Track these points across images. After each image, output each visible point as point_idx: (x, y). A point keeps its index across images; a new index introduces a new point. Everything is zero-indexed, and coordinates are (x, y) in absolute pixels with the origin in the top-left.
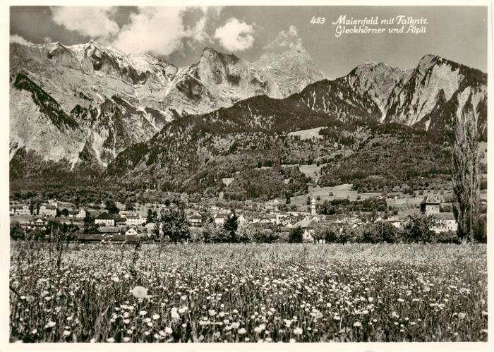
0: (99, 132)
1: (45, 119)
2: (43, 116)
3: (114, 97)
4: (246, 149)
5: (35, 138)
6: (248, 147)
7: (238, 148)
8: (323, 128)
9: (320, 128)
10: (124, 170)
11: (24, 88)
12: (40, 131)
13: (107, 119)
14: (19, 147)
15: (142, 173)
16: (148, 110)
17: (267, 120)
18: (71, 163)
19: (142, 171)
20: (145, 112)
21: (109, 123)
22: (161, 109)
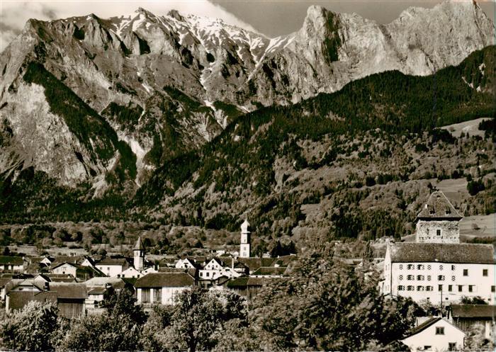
0: (140, 142)
1: (60, 124)
2: (57, 120)
3: (166, 88)
4: (351, 157)
5: (45, 153)
6: (355, 154)
7: (339, 156)
8: (486, 119)
9: (480, 120)
10: (161, 196)
11: (35, 82)
12: (53, 142)
13: (153, 121)
14: (23, 169)
15: (184, 201)
16: (218, 104)
17: (397, 110)
18: (94, 190)
19: (185, 197)
20: (213, 108)
21: (157, 127)
22: (239, 103)
